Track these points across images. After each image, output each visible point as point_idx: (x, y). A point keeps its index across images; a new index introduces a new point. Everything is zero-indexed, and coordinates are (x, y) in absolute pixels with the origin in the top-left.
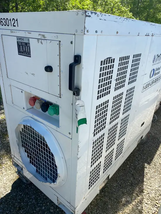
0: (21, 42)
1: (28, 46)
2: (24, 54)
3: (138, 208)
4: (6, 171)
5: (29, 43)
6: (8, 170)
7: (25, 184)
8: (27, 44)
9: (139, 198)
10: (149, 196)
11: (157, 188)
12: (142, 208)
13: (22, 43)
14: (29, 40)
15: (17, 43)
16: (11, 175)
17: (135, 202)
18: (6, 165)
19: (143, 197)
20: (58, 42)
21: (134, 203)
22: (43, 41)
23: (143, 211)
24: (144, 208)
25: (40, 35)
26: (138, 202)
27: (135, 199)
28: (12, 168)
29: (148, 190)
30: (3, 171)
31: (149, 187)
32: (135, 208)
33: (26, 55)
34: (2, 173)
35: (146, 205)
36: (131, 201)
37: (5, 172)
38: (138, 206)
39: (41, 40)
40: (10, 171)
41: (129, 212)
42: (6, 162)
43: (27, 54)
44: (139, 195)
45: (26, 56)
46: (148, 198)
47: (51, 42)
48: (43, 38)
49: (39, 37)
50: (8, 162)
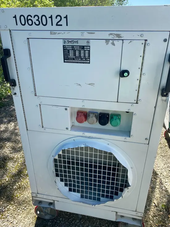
0: (72, 46)
1: (85, 49)
2: (76, 61)
3: (163, 189)
4: (15, 218)
5: (90, 46)
6: (16, 216)
7: (50, 221)
8: (85, 47)
9: (158, 180)
10: (163, 175)
11: (164, 167)
12: (165, 187)
13: (74, 47)
14: (88, 42)
15: (64, 48)
16: (26, 220)
17: (158, 185)
18: (9, 212)
19: (160, 178)
20: (144, 42)
21: (158, 187)
22: (115, 42)
23: (167, 190)
24: (166, 187)
25: (111, 34)
26: (159, 184)
27: (156, 182)
28: (19, 211)
29: (159, 171)
30: (10, 220)
31: (158, 168)
32: (161, 190)
33: (79, 61)
34: (11, 223)
35: (166, 183)
36: (155, 186)
37: (14, 220)
38: (161, 187)
39: (113, 41)
40: (20, 216)
41: (159, 196)
42: (6, 208)
43: (83, 60)
44: (156, 178)
45: (81, 63)
46: (163, 177)
47: (131, 42)
48: (117, 38)
49: (111, 37)
50: (8, 207)
